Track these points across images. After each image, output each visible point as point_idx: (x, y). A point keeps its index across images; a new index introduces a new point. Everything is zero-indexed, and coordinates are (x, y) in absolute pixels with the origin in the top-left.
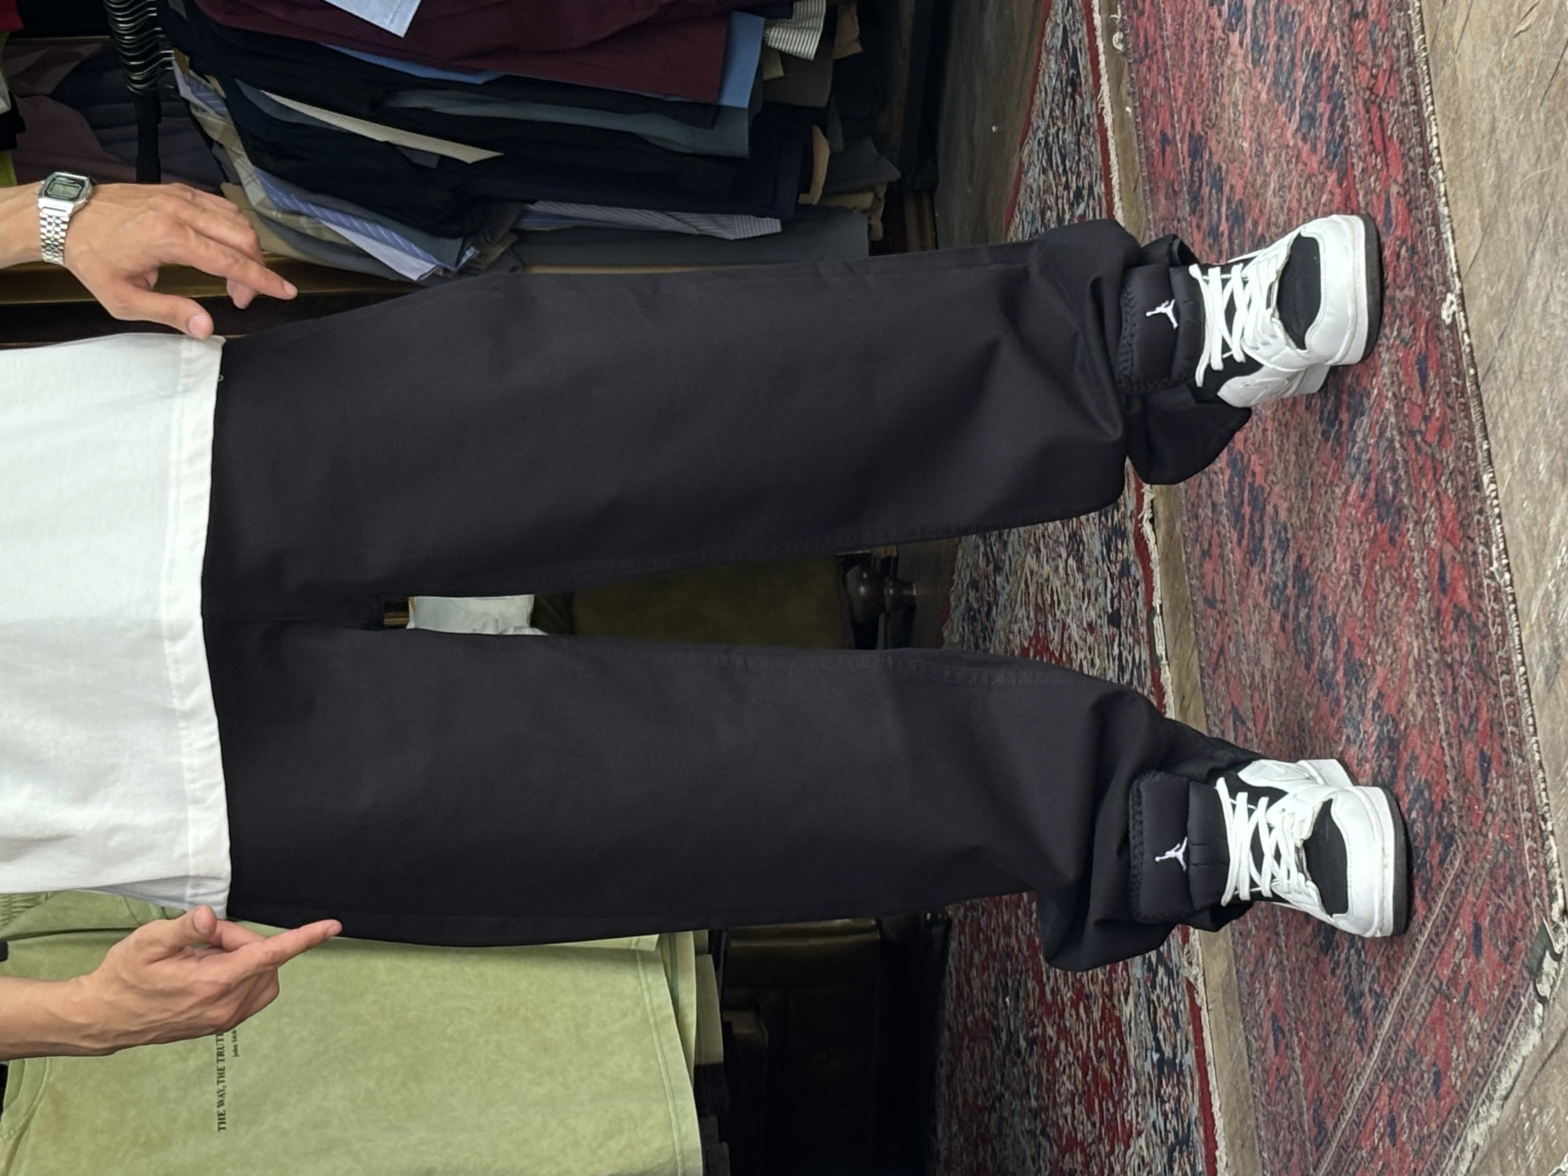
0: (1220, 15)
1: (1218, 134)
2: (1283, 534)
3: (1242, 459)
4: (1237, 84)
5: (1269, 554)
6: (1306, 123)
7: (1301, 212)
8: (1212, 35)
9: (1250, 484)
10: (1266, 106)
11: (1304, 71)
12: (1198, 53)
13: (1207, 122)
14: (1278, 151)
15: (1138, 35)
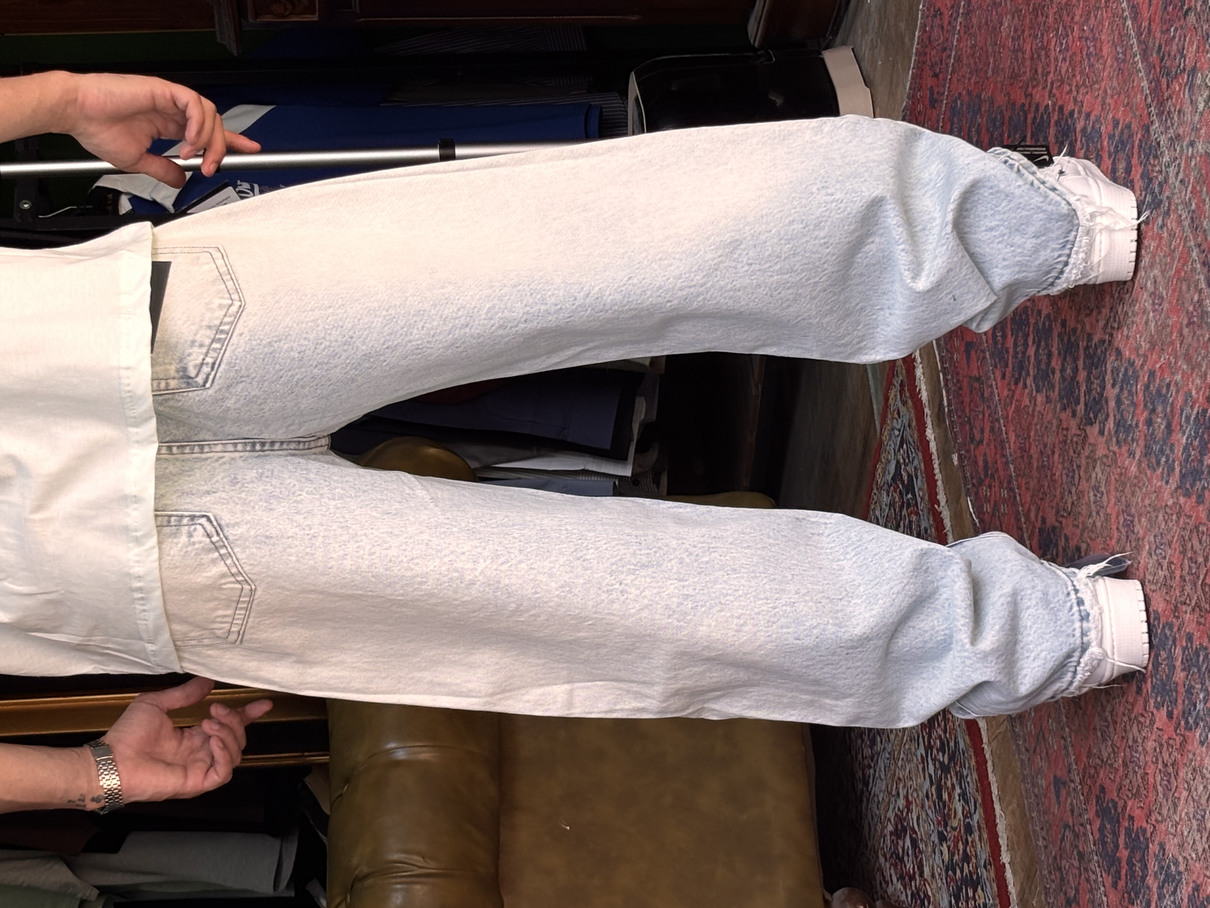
0: (1074, 415)
1: (1075, 519)
2: (1173, 868)
3: (1115, 807)
4: (1098, 469)
5: (1155, 889)
6: (1190, 479)
7: (1186, 561)
8: (1066, 436)
9: (1126, 828)
10: (1136, 477)
11: (1184, 433)
12: (1048, 457)
13: (1062, 513)
14: (1153, 515)
15: (976, 462)
